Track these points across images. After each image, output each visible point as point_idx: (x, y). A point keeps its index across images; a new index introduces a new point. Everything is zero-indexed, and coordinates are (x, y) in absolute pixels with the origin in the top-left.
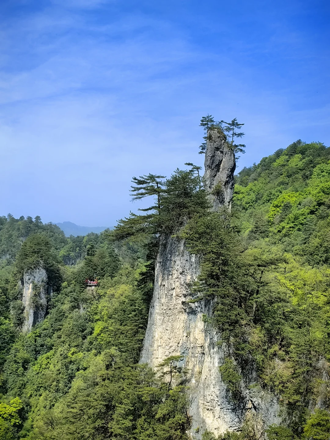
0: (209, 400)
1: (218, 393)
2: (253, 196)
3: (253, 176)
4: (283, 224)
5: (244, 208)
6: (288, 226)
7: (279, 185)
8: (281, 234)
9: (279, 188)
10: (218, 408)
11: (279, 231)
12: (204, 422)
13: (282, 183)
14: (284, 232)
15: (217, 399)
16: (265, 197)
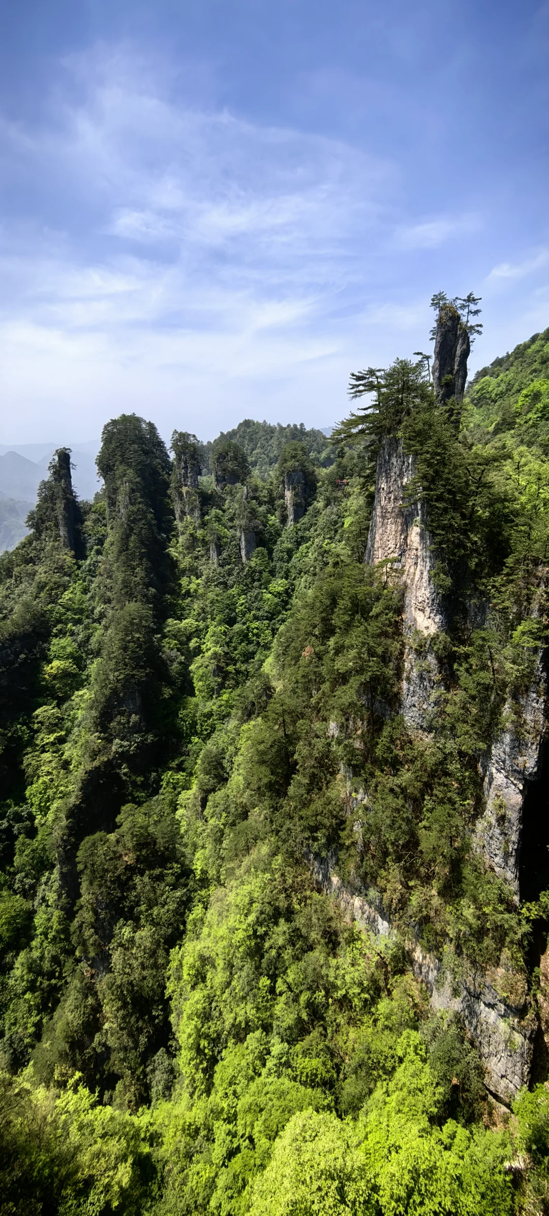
0: (420, 601)
1: (428, 595)
2: (503, 387)
3: (505, 366)
4: (530, 415)
5: (493, 401)
6: (535, 416)
7: (531, 373)
8: (527, 425)
9: (531, 376)
10: (428, 610)
11: (526, 422)
12: (415, 620)
13: (535, 371)
14: (531, 422)
15: (427, 601)
16: (516, 387)
